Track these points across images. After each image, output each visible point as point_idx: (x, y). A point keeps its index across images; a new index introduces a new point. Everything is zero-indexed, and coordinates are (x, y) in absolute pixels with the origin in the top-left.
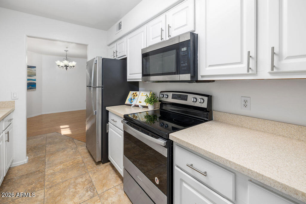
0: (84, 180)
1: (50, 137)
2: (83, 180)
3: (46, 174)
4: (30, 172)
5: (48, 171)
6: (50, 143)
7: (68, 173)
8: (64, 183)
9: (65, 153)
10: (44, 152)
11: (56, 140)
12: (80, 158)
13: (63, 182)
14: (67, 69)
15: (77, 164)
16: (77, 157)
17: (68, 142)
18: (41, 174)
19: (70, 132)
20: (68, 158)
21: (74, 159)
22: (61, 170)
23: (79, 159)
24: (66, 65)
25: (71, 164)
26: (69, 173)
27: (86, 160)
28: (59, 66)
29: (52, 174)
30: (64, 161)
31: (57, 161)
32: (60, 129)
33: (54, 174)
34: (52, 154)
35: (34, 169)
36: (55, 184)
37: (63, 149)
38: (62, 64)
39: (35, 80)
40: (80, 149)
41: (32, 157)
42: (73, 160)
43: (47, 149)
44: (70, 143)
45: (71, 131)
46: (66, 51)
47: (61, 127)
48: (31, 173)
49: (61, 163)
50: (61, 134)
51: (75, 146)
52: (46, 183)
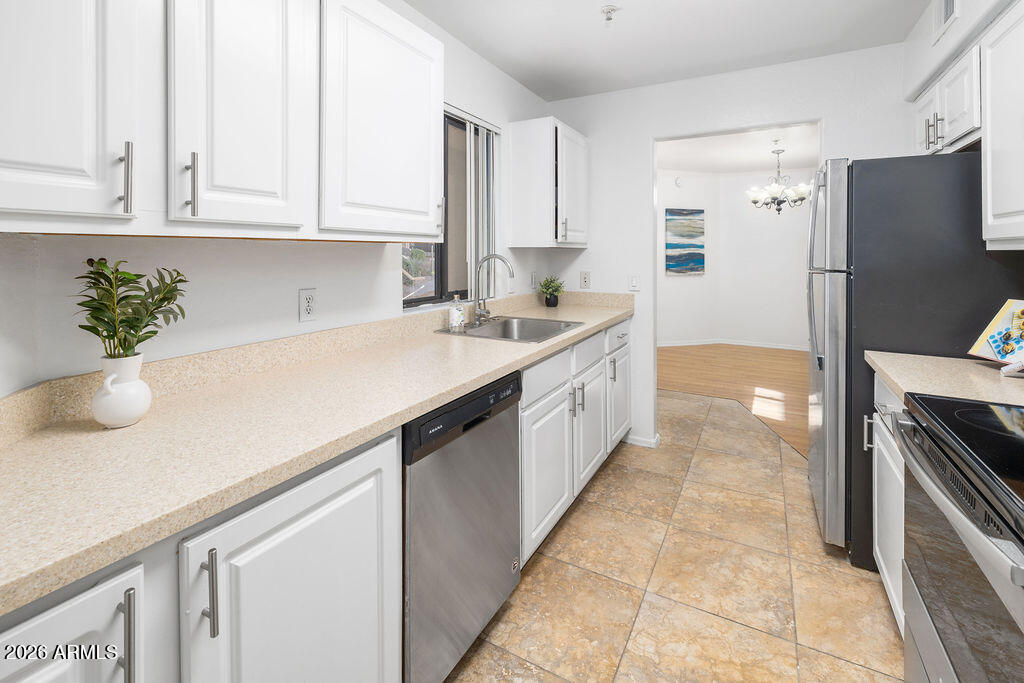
0: (767, 569)
1: (720, 409)
2: (764, 568)
3: (682, 493)
4: (655, 471)
5: (689, 491)
6: (714, 425)
7: (731, 522)
8: (713, 542)
9: (743, 466)
10: (695, 439)
11: (732, 423)
12: (777, 502)
13: (711, 538)
14: (779, 210)
15: (763, 513)
16: (771, 495)
17: (761, 441)
18: (672, 488)
19: (780, 415)
20: (744, 485)
21: (759, 495)
22: (716, 504)
23: (775, 504)
24: (774, 199)
25: (749, 504)
26: (736, 524)
27: (794, 518)
28: (755, 202)
29: (693, 501)
30: (734, 486)
31: (717, 478)
32: (752, 396)
33: (698, 504)
34: (712, 454)
35: (662, 469)
36: (694, 529)
37: (739, 454)
38: (764, 195)
39: (702, 247)
40: (791, 477)
41: (668, 440)
42: (757, 498)
43: (704, 436)
44: (765, 447)
45: (786, 413)
46: (778, 152)
47: (758, 391)
48: (656, 475)
49: (723, 488)
50: (749, 410)
51: (777, 460)
52: (676, 516)
